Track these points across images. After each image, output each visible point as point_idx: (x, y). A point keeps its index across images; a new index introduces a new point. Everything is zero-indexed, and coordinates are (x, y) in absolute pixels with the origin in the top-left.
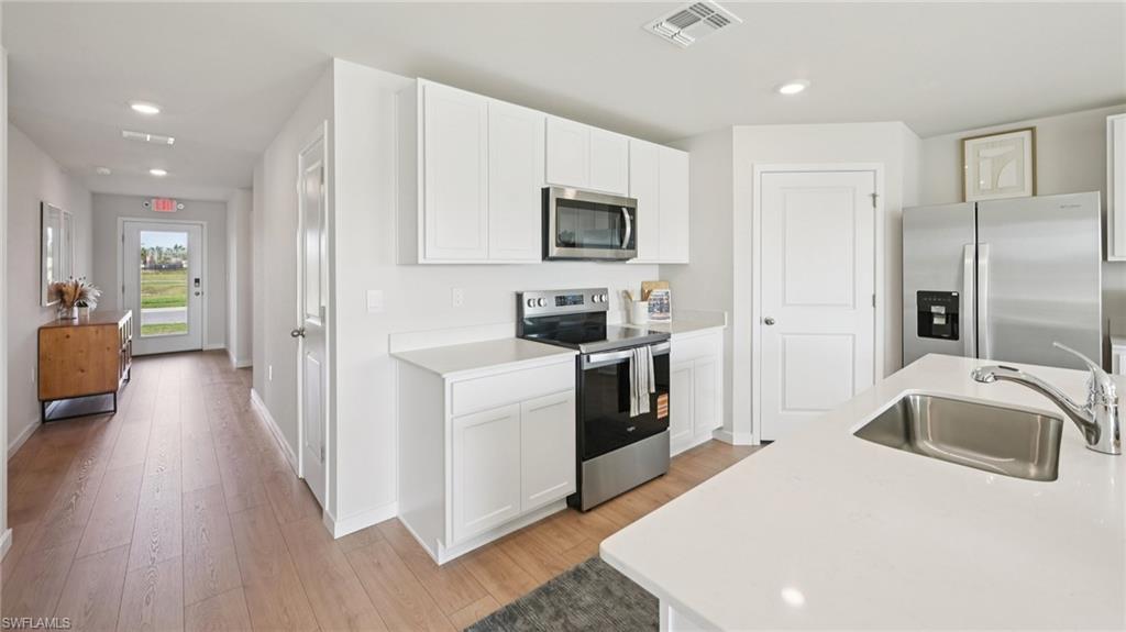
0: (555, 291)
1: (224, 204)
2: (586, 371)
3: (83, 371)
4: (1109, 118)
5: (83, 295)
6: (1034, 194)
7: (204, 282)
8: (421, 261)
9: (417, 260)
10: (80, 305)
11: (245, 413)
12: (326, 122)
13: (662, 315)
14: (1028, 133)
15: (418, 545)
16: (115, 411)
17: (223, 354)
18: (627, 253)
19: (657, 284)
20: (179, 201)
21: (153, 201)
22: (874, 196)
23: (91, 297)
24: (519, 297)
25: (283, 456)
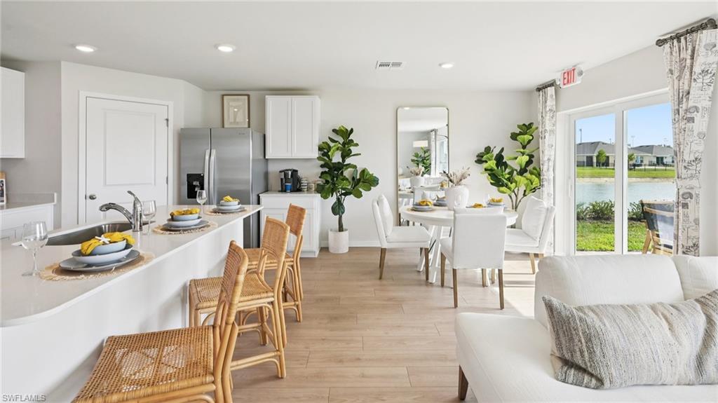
4: (266, 96)
6: (249, 127)
14: (246, 97)
22: (167, 120)
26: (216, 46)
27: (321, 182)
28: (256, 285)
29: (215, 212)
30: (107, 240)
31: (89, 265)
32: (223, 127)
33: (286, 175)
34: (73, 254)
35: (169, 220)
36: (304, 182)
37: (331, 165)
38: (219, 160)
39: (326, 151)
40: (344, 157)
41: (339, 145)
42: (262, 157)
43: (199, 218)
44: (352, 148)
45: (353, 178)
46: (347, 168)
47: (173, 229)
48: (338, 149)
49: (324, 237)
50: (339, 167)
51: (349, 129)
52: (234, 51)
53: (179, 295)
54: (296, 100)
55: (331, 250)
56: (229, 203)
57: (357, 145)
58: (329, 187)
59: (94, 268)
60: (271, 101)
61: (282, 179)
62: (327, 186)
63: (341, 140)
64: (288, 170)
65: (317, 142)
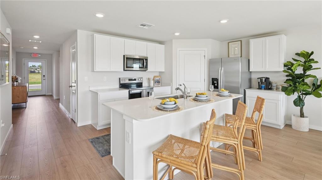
0: (128, 78)
1: (52, 55)
2: (131, 94)
3: (18, 97)
4: (250, 40)
5: (17, 79)
6: (241, 56)
7: (46, 76)
8: (95, 71)
9: (94, 70)
10: (16, 82)
11: (58, 108)
12: (76, 42)
13: (158, 84)
14: (240, 42)
15: (94, 127)
16: (26, 107)
17: (51, 96)
18: (145, 69)
19: (157, 77)
20: (39, 54)
21: (32, 54)
22: (205, 56)
23: (19, 79)
24: (120, 79)
25: (67, 115)
26: (219, 21)
27: (286, 85)
28: (231, 133)
29: (218, 95)
30: (169, 100)
31: (164, 108)
32: (229, 57)
33: (261, 80)
34: (160, 103)
35: (196, 96)
36: (274, 85)
37: (294, 75)
38: (225, 72)
39: (290, 66)
40: (305, 70)
41: (301, 63)
42: (248, 71)
43: (207, 97)
44: (312, 64)
45: (314, 85)
46: (308, 78)
47: (196, 100)
48: (299, 65)
49: (288, 118)
50: (302, 77)
51: (310, 52)
52: (228, 21)
53: (198, 127)
54: (268, 39)
55: (293, 127)
56: (224, 92)
57: (317, 62)
58: (291, 89)
59: (165, 109)
60: (253, 42)
61: (259, 82)
62: (290, 88)
63: (303, 60)
64: (263, 78)
65: (283, 61)
